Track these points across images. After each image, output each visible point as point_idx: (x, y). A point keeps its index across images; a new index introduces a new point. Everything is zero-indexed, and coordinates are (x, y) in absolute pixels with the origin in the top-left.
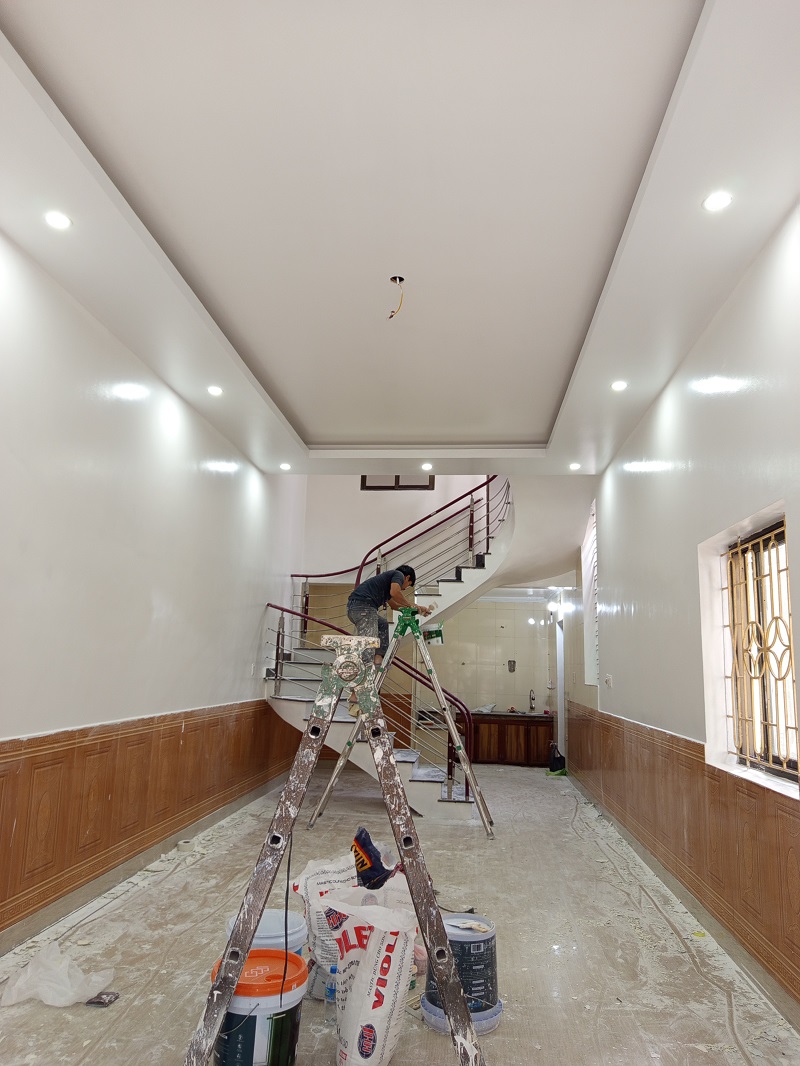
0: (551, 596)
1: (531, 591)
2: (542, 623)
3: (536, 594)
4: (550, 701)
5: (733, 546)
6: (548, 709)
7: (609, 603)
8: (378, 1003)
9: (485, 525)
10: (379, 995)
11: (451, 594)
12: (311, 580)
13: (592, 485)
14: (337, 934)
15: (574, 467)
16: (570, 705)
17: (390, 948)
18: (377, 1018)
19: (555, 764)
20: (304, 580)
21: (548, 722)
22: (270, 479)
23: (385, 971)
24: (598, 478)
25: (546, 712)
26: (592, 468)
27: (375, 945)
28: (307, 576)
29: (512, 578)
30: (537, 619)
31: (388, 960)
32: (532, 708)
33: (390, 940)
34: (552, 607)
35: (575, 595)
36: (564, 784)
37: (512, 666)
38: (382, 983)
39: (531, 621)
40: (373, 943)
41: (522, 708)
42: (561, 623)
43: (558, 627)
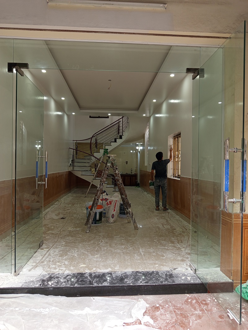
0: (137, 145)
1: (131, 144)
2: (134, 152)
3: (133, 145)
4: (136, 171)
5: (174, 137)
6: (135, 173)
7: (151, 147)
8: (114, 211)
9: (122, 129)
10: (114, 210)
11: (114, 145)
12: (77, 142)
13: (148, 119)
14: (107, 202)
15: (144, 115)
16: (141, 171)
17: (116, 203)
18: (114, 213)
19: (137, 185)
20: (76, 142)
21: (135, 176)
22: (69, 116)
23: (115, 206)
24: (149, 118)
25: (135, 174)
26: (148, 115)
27: (113, 204)
28: (77, 141)
29: (128, 141)
30: (133, 151)
31: (115, 205)
32: (131, 173)
33: (116, 202)
34: (137, 148)
35: (143, 145)
36: (140, 189)
37: (127, 162)
38: (115, 208)
39: (131, 151)
40: (113, 203)
41: (129, 173)
42: (139, 152)
43: (138, 153)
